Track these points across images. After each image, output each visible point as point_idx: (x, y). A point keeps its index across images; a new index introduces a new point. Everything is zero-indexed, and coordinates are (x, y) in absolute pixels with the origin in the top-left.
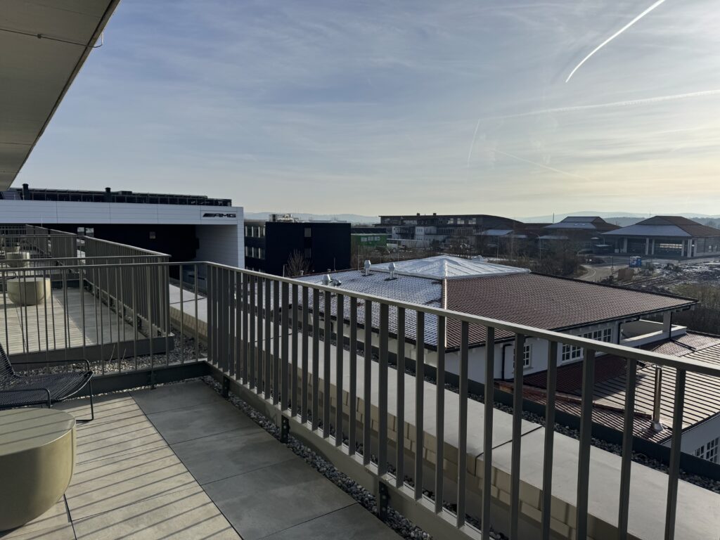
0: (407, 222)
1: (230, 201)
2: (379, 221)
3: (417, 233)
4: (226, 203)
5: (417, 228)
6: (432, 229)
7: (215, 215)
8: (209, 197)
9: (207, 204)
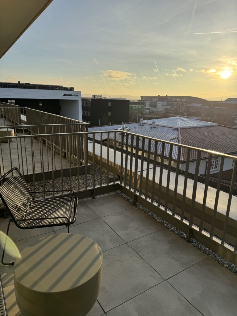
0: (154, 99)
1: (73, 88)
2: (140, 99)
3: (158, 104)
4: (72, 89)
5: (158, 102)
6: (165, 103)
7: (68, 95)
8: (64, 86)
9: (63, 90)
